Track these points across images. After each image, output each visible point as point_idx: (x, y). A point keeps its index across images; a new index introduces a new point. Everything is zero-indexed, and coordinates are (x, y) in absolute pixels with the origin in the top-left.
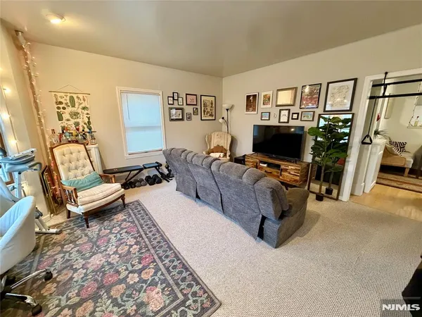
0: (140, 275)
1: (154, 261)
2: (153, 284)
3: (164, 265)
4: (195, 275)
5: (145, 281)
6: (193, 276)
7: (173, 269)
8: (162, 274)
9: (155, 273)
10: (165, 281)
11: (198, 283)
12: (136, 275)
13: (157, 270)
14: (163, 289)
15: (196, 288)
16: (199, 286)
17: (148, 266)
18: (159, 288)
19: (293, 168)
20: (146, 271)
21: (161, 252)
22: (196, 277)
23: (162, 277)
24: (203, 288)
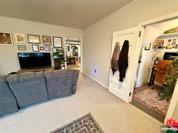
4: (76, 121)
6: (76, 122)
11: (80, 120)
15: (82, 121)
16: (82, 119)
19: (51, 70)
22: (77, 120)
24: (83, 118)
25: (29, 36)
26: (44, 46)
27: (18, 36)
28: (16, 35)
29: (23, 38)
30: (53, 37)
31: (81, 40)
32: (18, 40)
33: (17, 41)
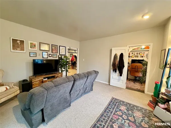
0: (122, 115)
1: (114, 114)
2: (120, 110)
3: (113, 110)
5: (122, 113)
7: (110, 111)
8: (116, 109)
9: (118, 111)
10: (117, 108)
12: (123, 117)
13: (116, 111)
14: (120, 107)
17: (117, 115)
18: (120, 108)
20: (119, 114)
21: (109, 114)
23: (117, 109)
25: (41, 44)
26: (52, 54)
27: (31, 43)
28: (29, 42)
29: (35, 46)
30: (60, 46)
31: (78, 49)
32: (31, 47)
33: (30, 49)
